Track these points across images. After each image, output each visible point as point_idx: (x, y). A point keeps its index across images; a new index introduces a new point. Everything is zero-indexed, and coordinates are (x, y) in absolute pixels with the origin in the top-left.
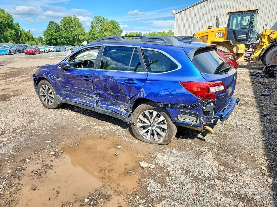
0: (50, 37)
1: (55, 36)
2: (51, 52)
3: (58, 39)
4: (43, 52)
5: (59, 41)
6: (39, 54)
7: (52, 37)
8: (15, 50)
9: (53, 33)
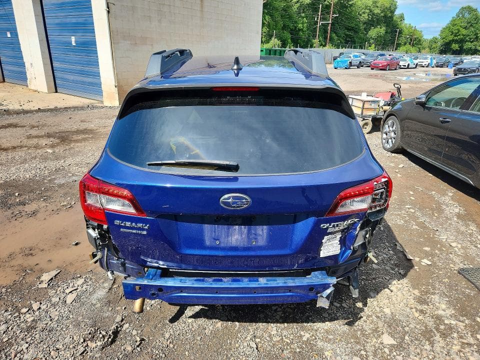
0: (451, 38)
1: (462, 37)
2: (423, 67)
3: (467, 41)
4: (405, 66)
5: (468, 45)
6: (396, 69)
7: (455, 38)
8: (360, 62)
9: (461, 29)
